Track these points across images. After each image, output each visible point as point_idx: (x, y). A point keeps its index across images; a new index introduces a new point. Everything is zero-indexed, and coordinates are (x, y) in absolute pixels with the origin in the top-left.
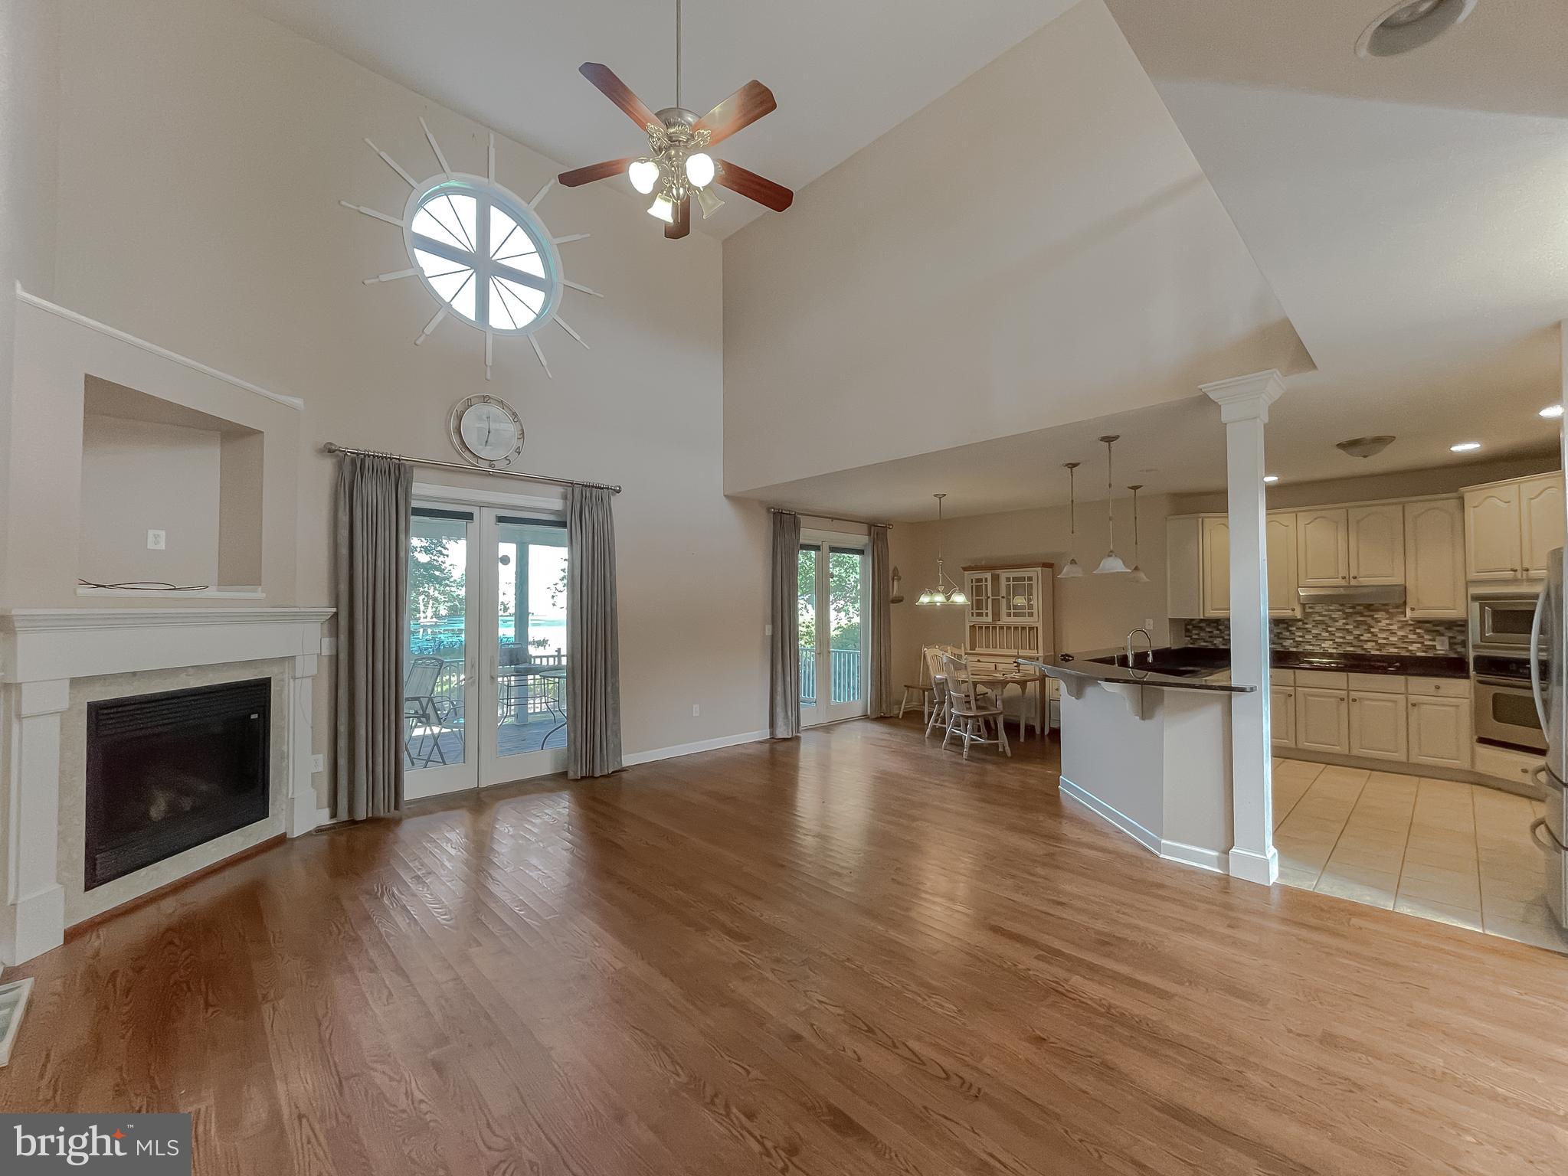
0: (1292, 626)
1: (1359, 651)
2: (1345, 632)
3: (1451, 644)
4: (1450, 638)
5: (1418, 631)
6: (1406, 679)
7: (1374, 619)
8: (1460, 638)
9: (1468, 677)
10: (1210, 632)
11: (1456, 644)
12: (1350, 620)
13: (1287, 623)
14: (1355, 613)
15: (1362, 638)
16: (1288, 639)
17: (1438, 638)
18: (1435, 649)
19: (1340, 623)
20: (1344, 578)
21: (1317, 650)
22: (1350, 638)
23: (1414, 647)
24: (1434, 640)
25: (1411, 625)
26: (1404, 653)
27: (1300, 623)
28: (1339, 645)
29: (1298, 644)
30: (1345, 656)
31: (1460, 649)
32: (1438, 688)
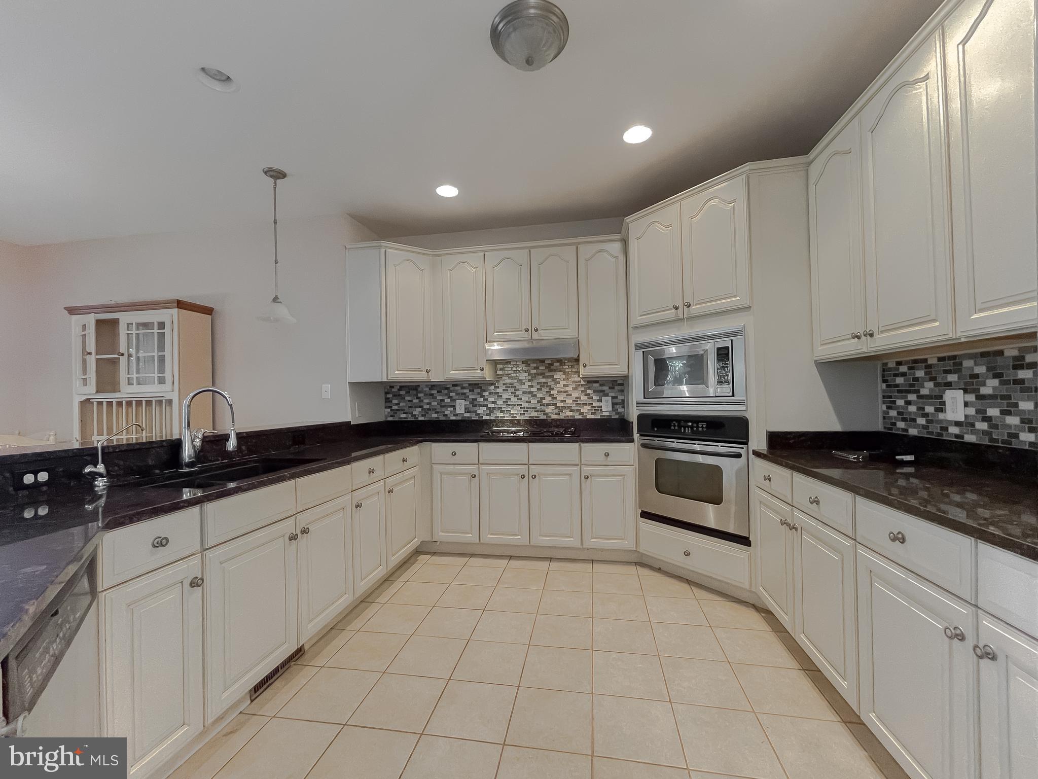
0: (485, 391)
1: (543, 417)
2: (530, 396)
3: (613, 404)
4: (613, 398)
5: (589, 391)
6: (580, 445)
7: (553, 380)
8: (620, 397)
9: (632, 441)
10: (409, 401)
11: (617, 404)
12: (534, 384)
13: (481, 388)
14: (538, 374)
15: (544, 402)
16: (481, 406)
17: (604, 399)
18: (601, 410)
19: (525, 387)
20: (527, 330)
21: (507, 417)
22: (534, 401)
23: (585, 409)
24: (600, 401)
25: (583, 385)
26: (578, 417)
27: (492, 387)
28: (526, 410)
29: (491, 410)
30: (532, 422)
31: (620, 410)
32: (607, 455)
